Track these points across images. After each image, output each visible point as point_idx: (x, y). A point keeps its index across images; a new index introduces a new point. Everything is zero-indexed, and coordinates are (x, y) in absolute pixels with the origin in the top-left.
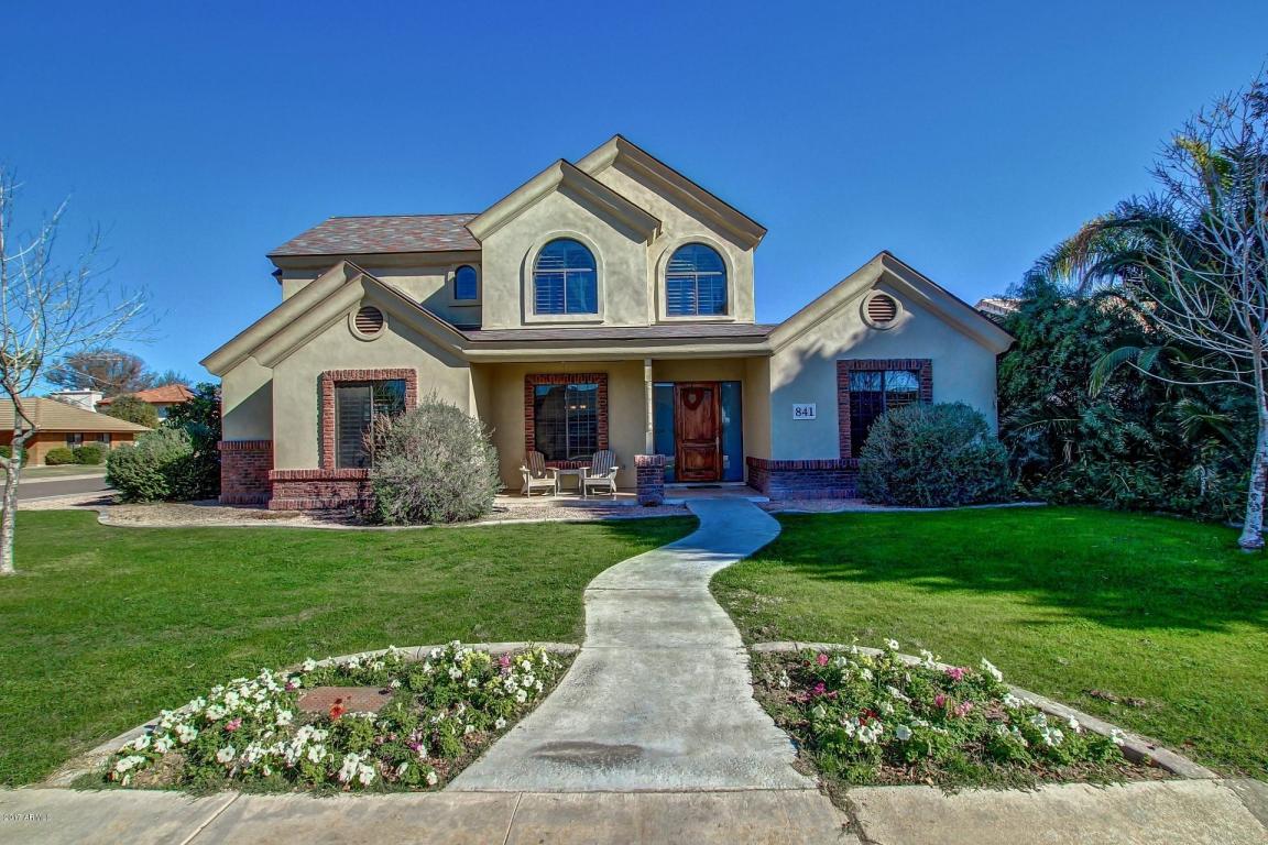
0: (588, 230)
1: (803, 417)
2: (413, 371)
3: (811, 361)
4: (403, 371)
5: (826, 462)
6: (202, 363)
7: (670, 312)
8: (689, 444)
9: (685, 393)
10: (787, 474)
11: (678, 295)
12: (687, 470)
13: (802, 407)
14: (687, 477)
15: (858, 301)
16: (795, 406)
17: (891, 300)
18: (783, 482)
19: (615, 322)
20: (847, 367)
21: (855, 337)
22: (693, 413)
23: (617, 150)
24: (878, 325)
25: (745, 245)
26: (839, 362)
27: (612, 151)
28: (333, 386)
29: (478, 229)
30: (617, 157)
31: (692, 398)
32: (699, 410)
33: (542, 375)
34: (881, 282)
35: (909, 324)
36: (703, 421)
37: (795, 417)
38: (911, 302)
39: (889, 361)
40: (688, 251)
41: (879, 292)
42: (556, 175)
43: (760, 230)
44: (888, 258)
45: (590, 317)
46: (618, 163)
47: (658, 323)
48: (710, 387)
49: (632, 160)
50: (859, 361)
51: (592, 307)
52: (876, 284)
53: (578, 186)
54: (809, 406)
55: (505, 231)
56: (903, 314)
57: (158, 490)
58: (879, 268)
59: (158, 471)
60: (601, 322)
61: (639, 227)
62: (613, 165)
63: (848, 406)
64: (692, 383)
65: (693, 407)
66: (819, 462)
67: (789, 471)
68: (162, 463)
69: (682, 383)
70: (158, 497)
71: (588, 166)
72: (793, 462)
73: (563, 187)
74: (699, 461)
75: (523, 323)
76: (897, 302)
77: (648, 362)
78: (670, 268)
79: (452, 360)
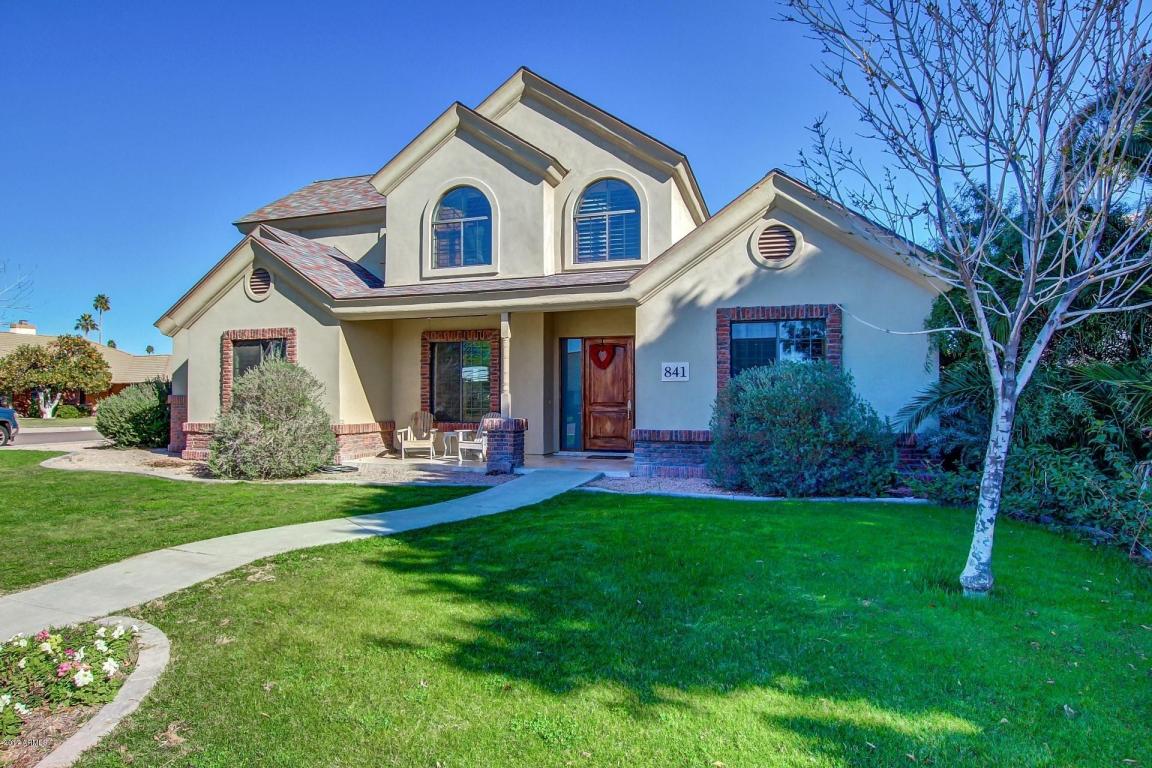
0: (484, 176)
1: (673, 378)
2: (292, 330)
3: (684, 310)
5: (699, 433)
6: (156, 324)
7: (579, 259)
8: (599, 408)
9: (595, 350)
10: (653, 445)
11: (588, 239)
12: (596, 437)
13: (673, 366)
14: (595, 445)
15: (744, 236)
16: (664, 365)
17: (789, 231)
18: (648, 455)
19: (510, 273)
20: (728, 317)
21: (740, 280)
22: (603, 372)
23: (523, 84)
24: (771, 263)
25: (662, 176)
26: (719, 311)
27: (517, 85)
28: (231, 345)
29: (380, 184)
30: (525, 90)
31: (603, 355)
32: (610, 369)
33: (437, 332)
34: (775, 208)
35: (811, 261)
36: (613, 383)
37: (664, 379)
38: (814, 231)
39: (783, 307)
40: (602, 189)
41: (773, 222)
42: (452, 119)
43: (678, 156)
44: (780, 178)
45: (484, 269)
46: (526, 98)
47: (565, 272)
48: (622, 342)
49: (542, 96)
50: (744, 309)
51: (488, 260)
52: (768, 211)
53: (477, 131)
54: (680, 365)
55: (407, 184)
56: (805, 248)
57: (130, 438)
58: (768, 192)
59: (127, 422)
60: (495, 274)
61: (533, 166)
62: (521, 101)
63: (728, 365)
64: (603, 338)
65: (603, 365)
66: (690, 432)
67: (655, 442)
68: (131, 413)
69: (590, 339)
70: (131, 444)
71: (487, 111)
72: (659, 432)
73: (461, 132)
74: (609, 427)
75: (422, 279)
76: (798, 234)
77: (505, 316)
78: (581, 209)
79: (326, 319)
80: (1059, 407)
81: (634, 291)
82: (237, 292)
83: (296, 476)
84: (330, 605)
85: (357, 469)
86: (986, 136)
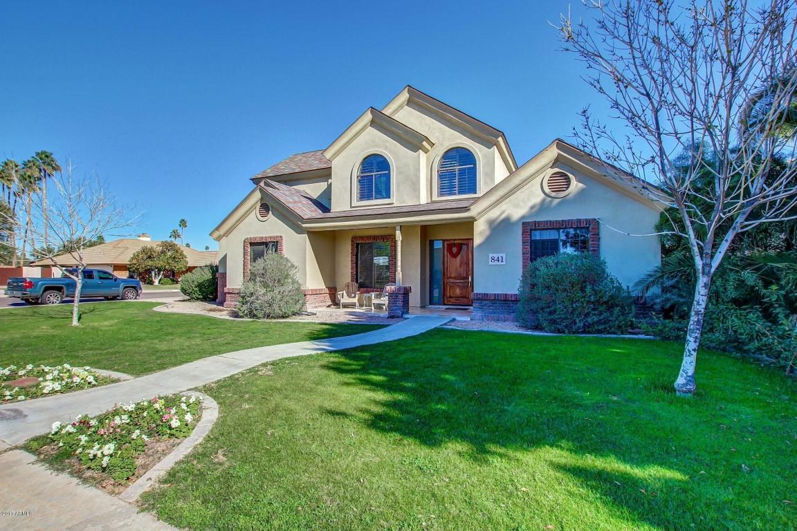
0: (386, 148)
1: (496, 263)
2: (281, 237)
4: (277, 237)
5: (512, 295)
6: (210, 235)
7: (441, 194)
8: (452, 280)
9: (450, 247)
10: (484, 302)
11: (446, 182)
12: (450, 297)
13: (496, 256)
14: (450, 301)
15: (538, 180)
16: (491, 255)
17: (566, 175)
18: (481, 308)
19: (401, 203)
20: (529, 227)
22: (454, 259)
23: (408, 95)
24: (553, 194)
25: (489, 144)
26: (523, 223)
27: (405, 96)
28: (249, 245)
29: (328, 155)
30: (409, 99)
31: (455, 250)
32: (459, 258)
33: (360, 237)
34: (557, 162)
35: (582, 193)
36: (460, 266)
37: (490, 263)
38: (582, 175)
39: (563, 221)
40: (454, 153)
41: (557, 170)
42: (368, 117)
43: (498, 133)
44: (561, 144)
45: (386, 201)
46: (410, 103)
47: (433, 202)
48: (465, 242)
49: (419, 101)
50: (538, 222)
51: (388, 196)
52: (554, 164)
53: (382, 123)
54: (500, 255)
55: (343, 154)
56: (575, 185)
57: (197, 296)
58: (554, 152)
59: (196, 287)
60: (392, 204)
61: (414, 141)
62: (407, 105)
63: (529, 255)
64: (455, 240)
65: (455, 256)
66: (506, 295)
67: (486, 300)
68: (198, 282)
69: (447, 240)
70: (198, 299)
71: (387, 111)
72: (487, 294)
73: (373, 123)
74: (458, 291)
75: (351, 207)
76: (570, 176)
77: (398, 228)
78: (442, 165)
79: (299, 230)
80: (739, 280)
81: (473, 212)
82: (252, 216)
83: (283, 317)
84: (302, 389)
85: (316, 314)
86: (691, 114)
